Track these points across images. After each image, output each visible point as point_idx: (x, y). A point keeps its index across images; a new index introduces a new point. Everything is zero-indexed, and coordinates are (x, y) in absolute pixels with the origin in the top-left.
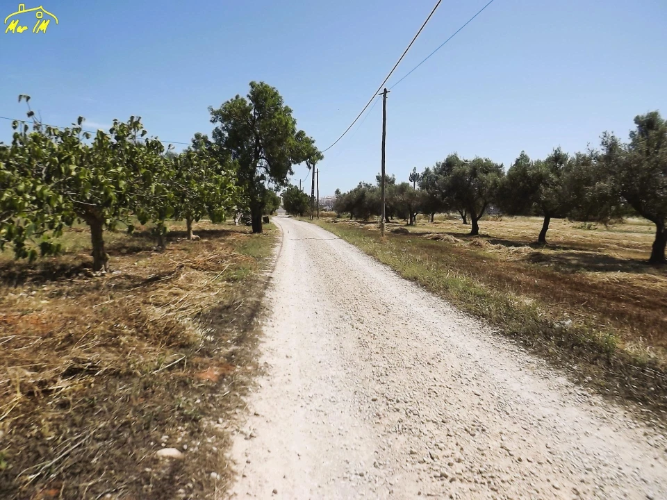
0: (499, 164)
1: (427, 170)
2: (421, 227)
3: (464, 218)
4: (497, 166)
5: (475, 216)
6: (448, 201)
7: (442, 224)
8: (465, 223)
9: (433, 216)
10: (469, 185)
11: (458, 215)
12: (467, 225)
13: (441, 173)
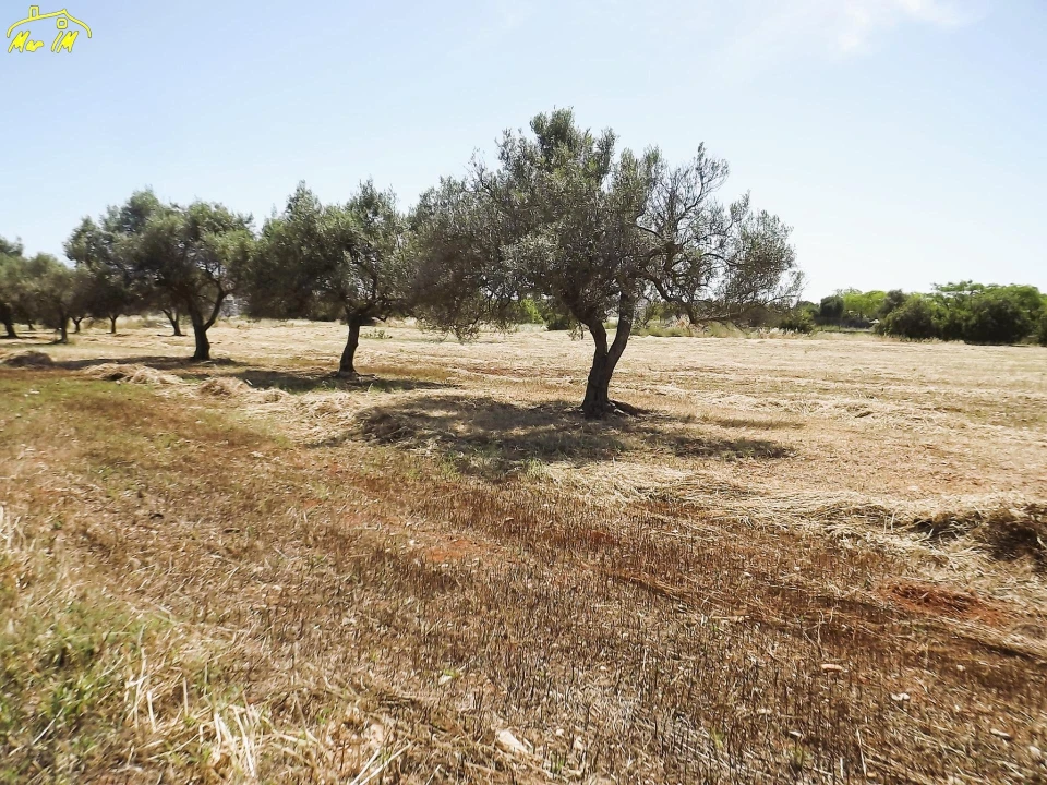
0: (245, 216)
1: (87, 222)
2: (86, 346)
3: (175, 324)
4: (241, 221)
5: (201, 321)
6: (139, 288)
7: (132, 338)
8: (177, 333)
9: (114, 321)
10: (184, 257)
11: (163, 318)
12: (182, 338)
13: (119, 229)
